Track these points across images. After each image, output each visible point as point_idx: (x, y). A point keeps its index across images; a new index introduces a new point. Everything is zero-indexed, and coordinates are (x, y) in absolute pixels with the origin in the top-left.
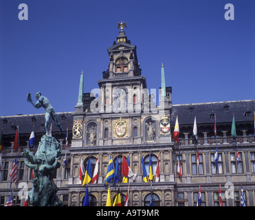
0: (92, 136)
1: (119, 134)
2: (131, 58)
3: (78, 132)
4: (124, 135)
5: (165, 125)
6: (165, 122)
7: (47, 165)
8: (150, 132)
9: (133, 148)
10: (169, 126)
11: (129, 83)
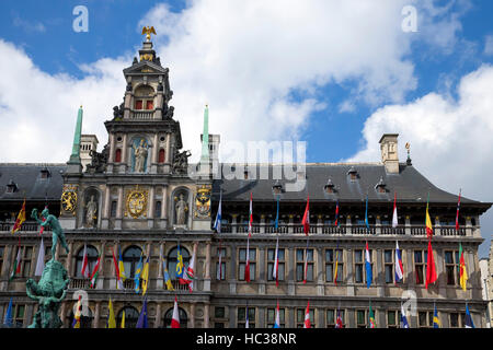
0: (91, 213)
1: (133, 211)
2: (160, 89)
3: (70, 205)
4: (140, 214)
5: (204, 202)
6: (203, 197)
7: (53, 298)
8: (180, 211)
9: (153, 235)
10: (209, 203)
11: (154, 130)
